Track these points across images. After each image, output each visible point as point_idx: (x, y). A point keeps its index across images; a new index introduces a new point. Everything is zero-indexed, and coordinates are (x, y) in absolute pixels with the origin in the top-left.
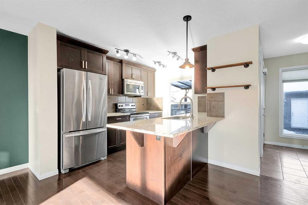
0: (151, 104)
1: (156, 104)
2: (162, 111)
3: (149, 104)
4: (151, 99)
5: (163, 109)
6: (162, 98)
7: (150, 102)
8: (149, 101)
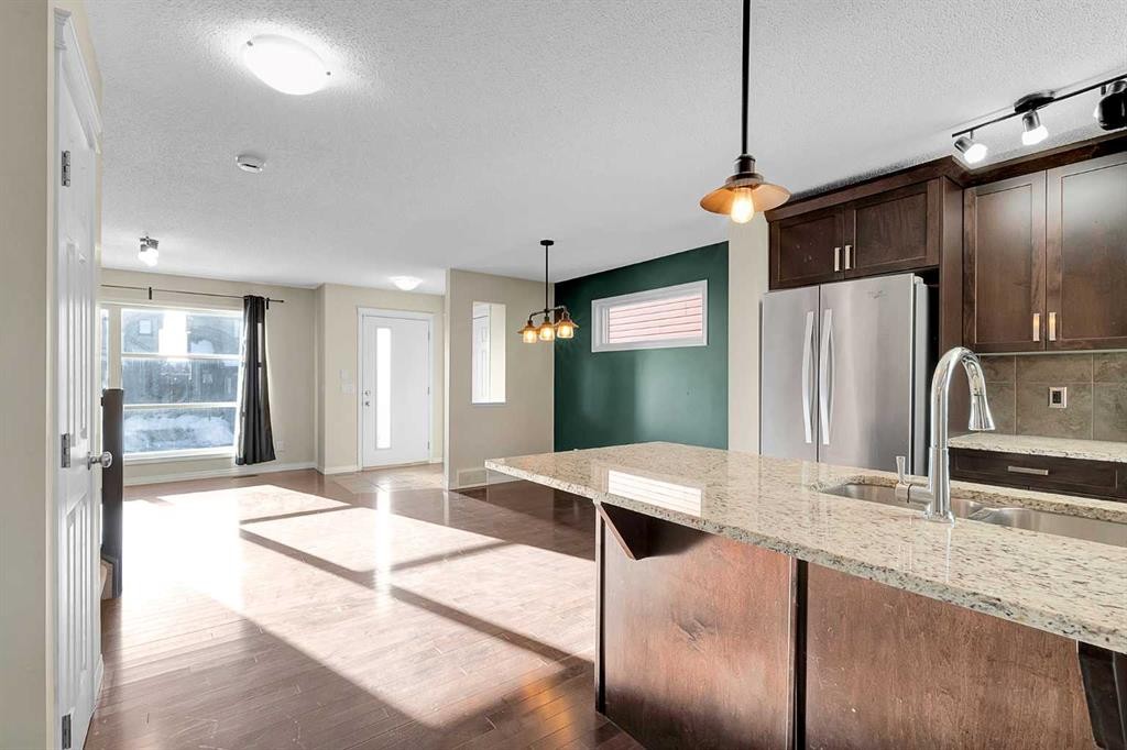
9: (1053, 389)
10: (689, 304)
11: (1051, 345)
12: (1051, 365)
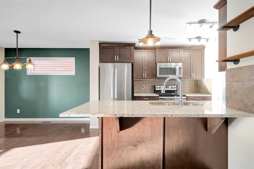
0: (200, 86)
1: (205, 86)
2: (211, 94)
3: (198, 86)
4: (200, 80)
5: (212, 92)
6: (211, 79)
7: (200, 84)
8: (198, 83)
9: (143, 85)
10: (55, 63)
11: (145, 78)
12: (142, 82)
